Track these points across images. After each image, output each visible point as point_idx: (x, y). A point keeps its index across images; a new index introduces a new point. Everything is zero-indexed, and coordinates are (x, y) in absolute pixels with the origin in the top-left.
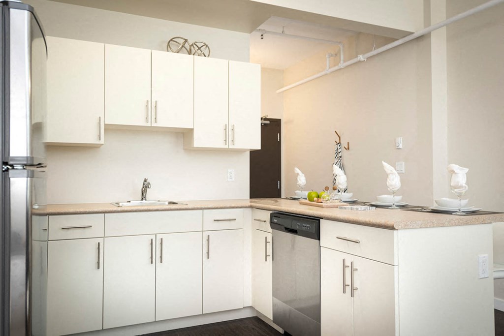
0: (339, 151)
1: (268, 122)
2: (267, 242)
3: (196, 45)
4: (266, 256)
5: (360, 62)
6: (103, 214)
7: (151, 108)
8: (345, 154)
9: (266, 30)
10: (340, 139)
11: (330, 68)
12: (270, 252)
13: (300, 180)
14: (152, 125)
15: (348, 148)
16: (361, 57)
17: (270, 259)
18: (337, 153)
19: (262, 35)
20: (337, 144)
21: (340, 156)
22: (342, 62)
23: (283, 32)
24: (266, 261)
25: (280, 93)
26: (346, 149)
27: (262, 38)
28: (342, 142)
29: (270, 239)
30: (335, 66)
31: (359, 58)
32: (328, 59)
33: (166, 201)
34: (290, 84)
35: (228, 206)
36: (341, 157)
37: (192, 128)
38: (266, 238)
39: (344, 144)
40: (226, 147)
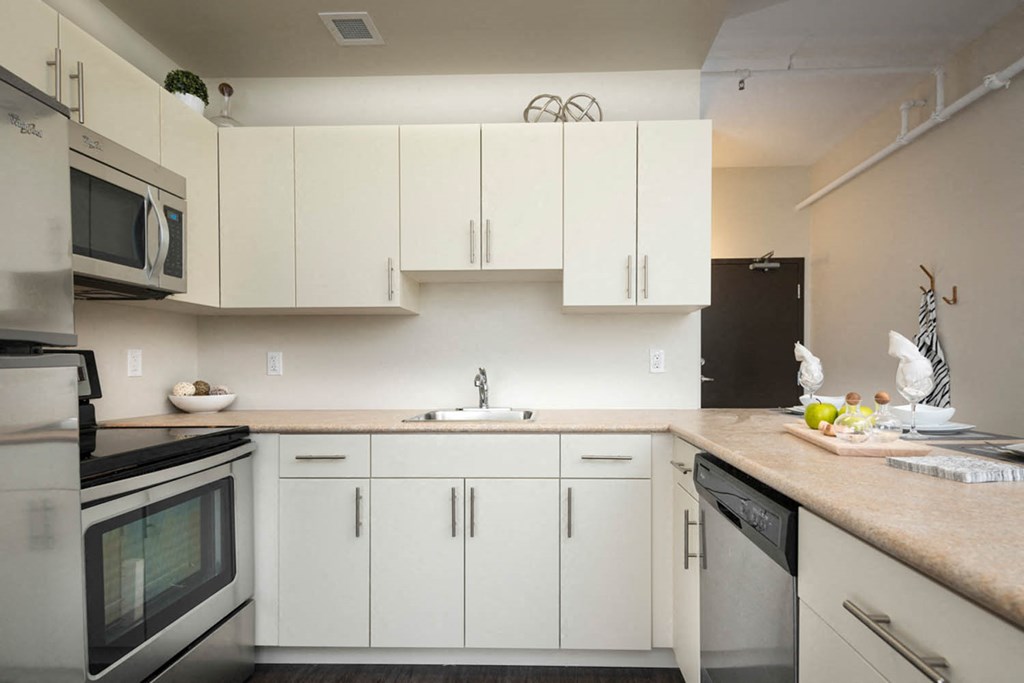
0: (930, 307)
1: (777, 265)
2: (687, 523)
3: (573, 104)
4: (687, 556)
5: (992, 93)
6: (368, 436)
7: (481, 234)
8: (944, 312)
9: (751, 69)
10: (932, 282)
11: (909, 131)
12: (695, 547)
13: (807, 371)
14: (483, 268)
15: (955, 300)
16: (995, 81)
17: (695, 563)
18: (926, 312)
19: (742, 82)
20: (926, 293)
21: (931, 318)
22: (939, 108)
23: (789, 68)
24: (687, 567)
25: (801, 209)
26: (948, 302)
27: (742, 89)
28: (938, 288)
29: (695, 517)
30: (922, 121)
31: (987, 82)
32: (904, 115)
33: (520, 410)
34: (821, 188)
35: (614, 427)
36: (934, 321)
37: (561, 268)
38: (687, 513)
39: (943, 290)
40: (632, 302)
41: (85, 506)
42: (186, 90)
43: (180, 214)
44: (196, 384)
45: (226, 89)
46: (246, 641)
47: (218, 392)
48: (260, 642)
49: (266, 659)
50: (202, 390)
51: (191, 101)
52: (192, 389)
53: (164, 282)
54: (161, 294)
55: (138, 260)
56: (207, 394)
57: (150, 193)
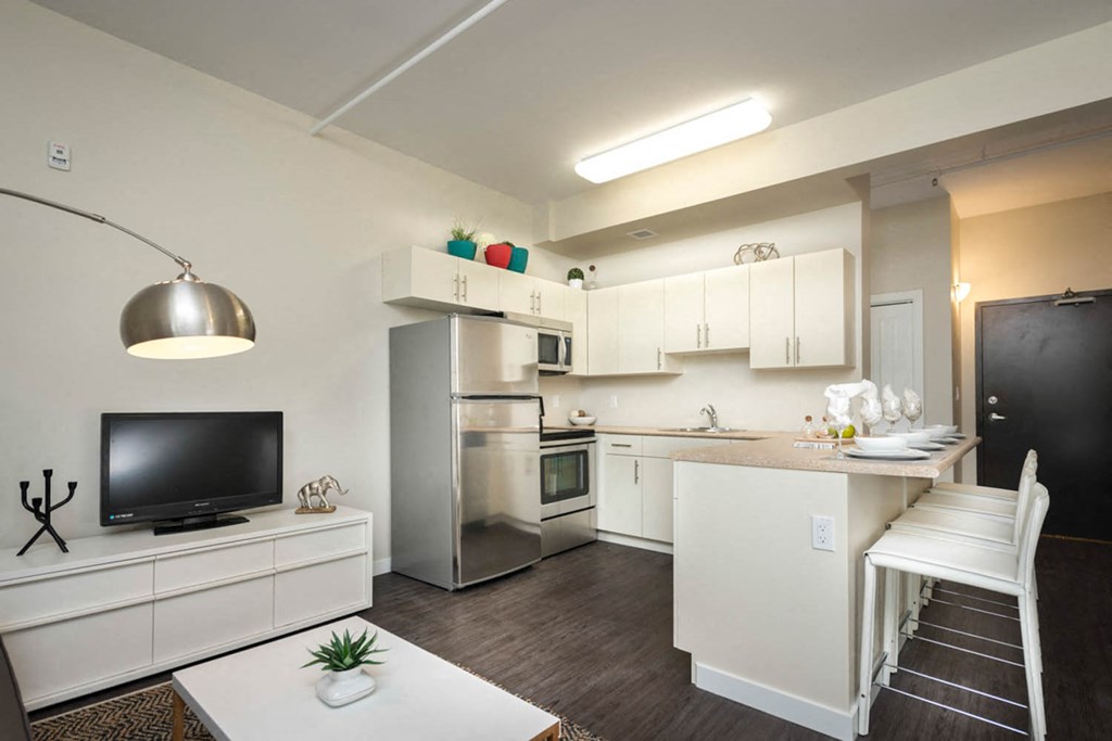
37: (750, 347)
40: (791, 365)
41: (541, 448)
42: (575, 277)
43: (570, 339)
44: (580, 412)
45: (592, 268)
46: (593, 526)
47: (588, 416)
48: (599, 528)
49: (602, 537)
50: (582, 414)
51: (577, 283)
52: (577, 414)
53: (565, 368)
54: (564, 373)
55: (556, 361)
56: (584, 416)
57: (560, 334)
